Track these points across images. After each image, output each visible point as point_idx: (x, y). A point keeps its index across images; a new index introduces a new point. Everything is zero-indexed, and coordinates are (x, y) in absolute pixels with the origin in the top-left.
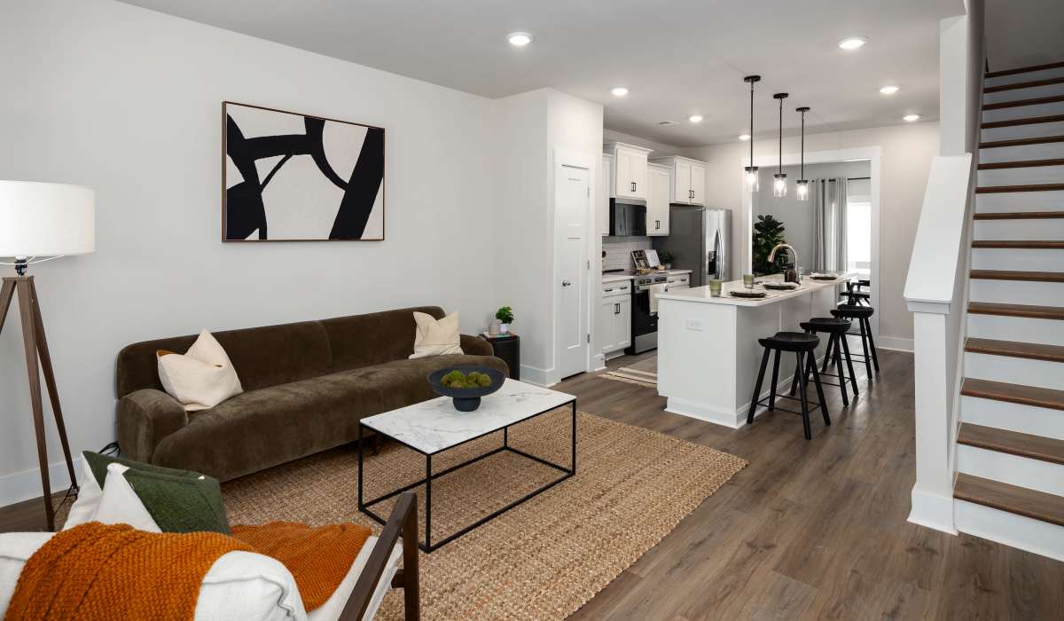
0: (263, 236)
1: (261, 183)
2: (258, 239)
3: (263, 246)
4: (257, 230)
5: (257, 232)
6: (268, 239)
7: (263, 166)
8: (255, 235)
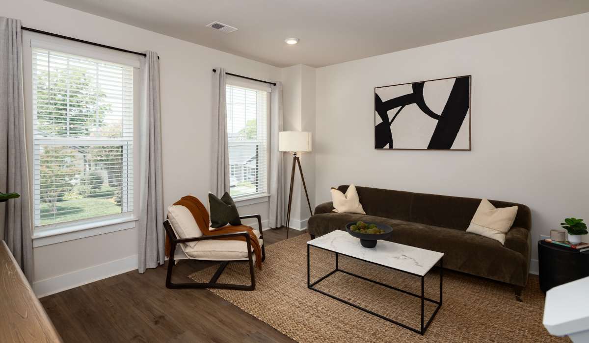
0: (391, 147)
1: (390, 121)
2: (388, 148)
3: (391, 152)
4: (388, 144)
5: (388, 145)
6: (394, 148)
7: (391, 113)
8: (387, 146)
